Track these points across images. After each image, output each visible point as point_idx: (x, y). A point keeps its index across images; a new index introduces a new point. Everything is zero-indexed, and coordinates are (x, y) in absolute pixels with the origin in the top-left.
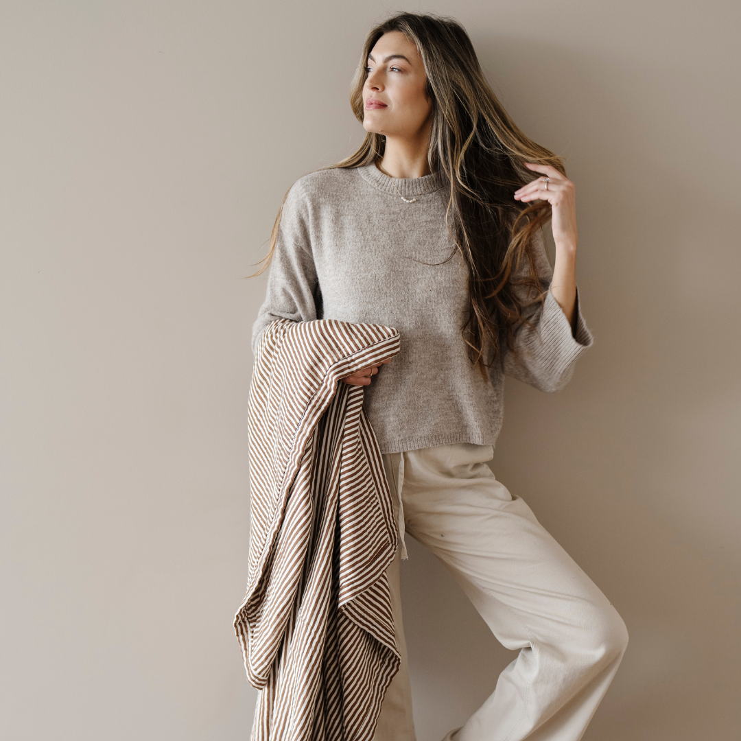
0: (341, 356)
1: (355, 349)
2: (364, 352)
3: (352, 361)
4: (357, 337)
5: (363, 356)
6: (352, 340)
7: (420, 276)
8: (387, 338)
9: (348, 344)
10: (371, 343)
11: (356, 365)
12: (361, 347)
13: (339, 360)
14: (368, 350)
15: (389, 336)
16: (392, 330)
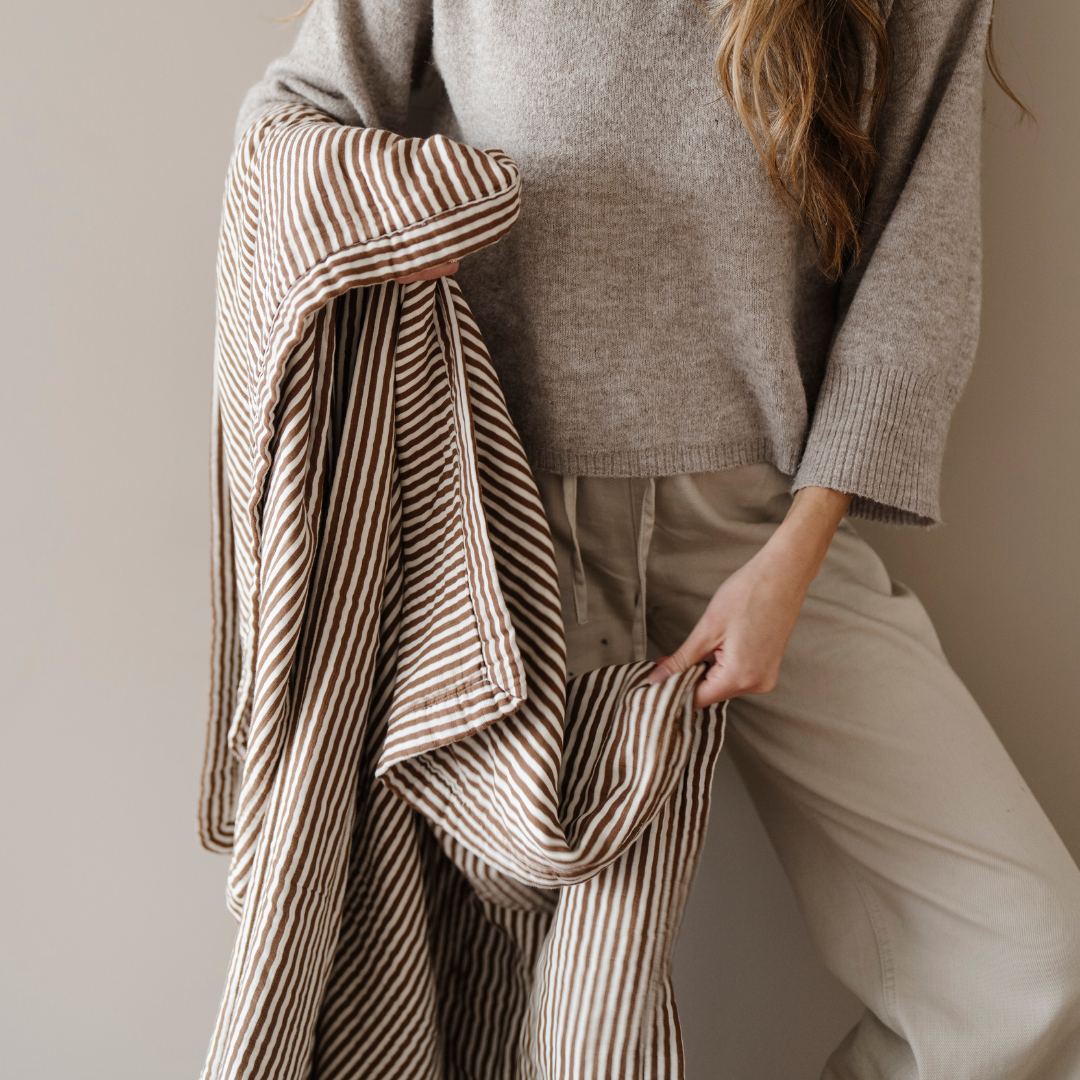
0: (375, 231)
1: (411, 219)
2: (432, 228)
3: (402, 245)
4: (418, 187)
5: (429, 236)
6: (406, 193)
7: (693, 84)
8: (492, 194)
9: (395, 202)
10: (451, 205)
11: (409, 258)
12: (425, 214)
13: (369, 239)
14: (442, 224)
15: (497, 188)
16: (505, 173)
